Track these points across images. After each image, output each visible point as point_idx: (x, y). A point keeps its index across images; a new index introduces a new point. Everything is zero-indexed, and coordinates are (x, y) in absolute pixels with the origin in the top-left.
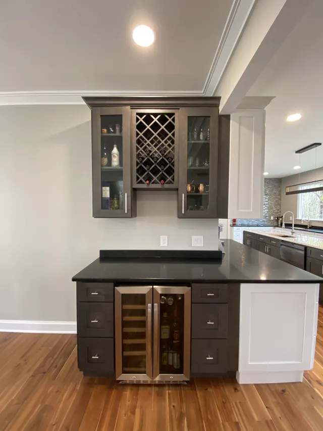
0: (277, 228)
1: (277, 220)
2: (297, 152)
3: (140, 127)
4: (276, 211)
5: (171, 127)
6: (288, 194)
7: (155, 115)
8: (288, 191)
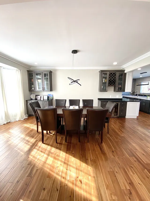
0: (133, 96)
1: (133, 93)
2: (140, 74)
3: (110, 75)
4: (133, 90)
5: (115, 75)
6: (137, 85)
7: (113, 73)
8: (137, 84)
